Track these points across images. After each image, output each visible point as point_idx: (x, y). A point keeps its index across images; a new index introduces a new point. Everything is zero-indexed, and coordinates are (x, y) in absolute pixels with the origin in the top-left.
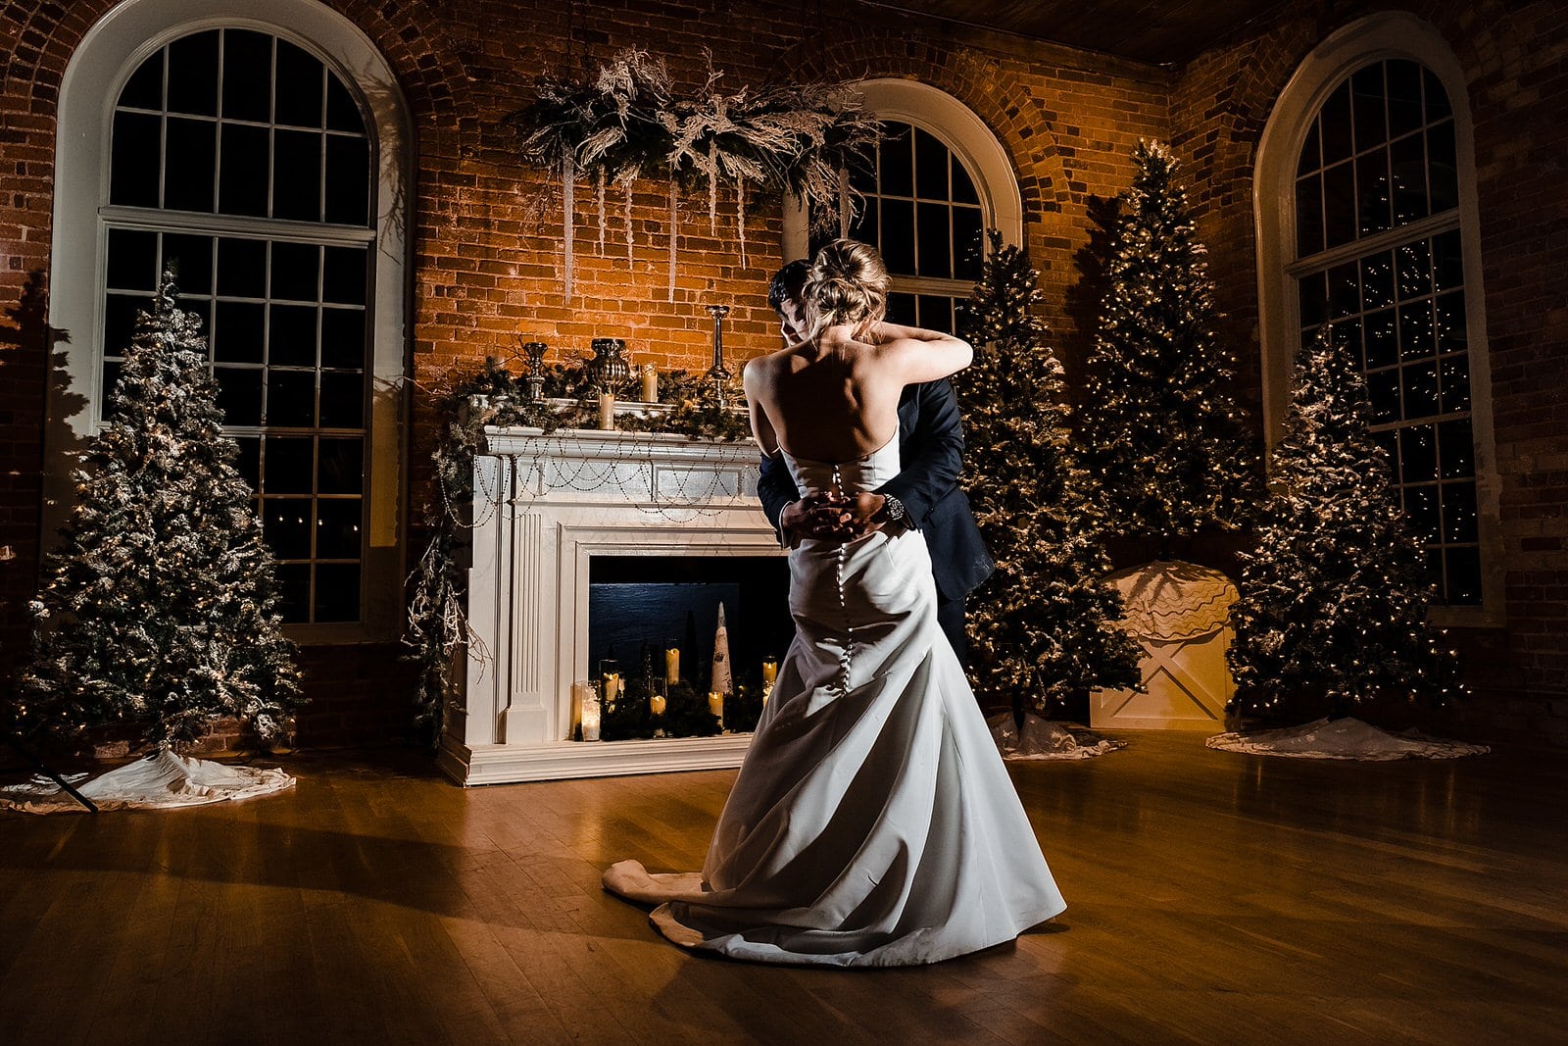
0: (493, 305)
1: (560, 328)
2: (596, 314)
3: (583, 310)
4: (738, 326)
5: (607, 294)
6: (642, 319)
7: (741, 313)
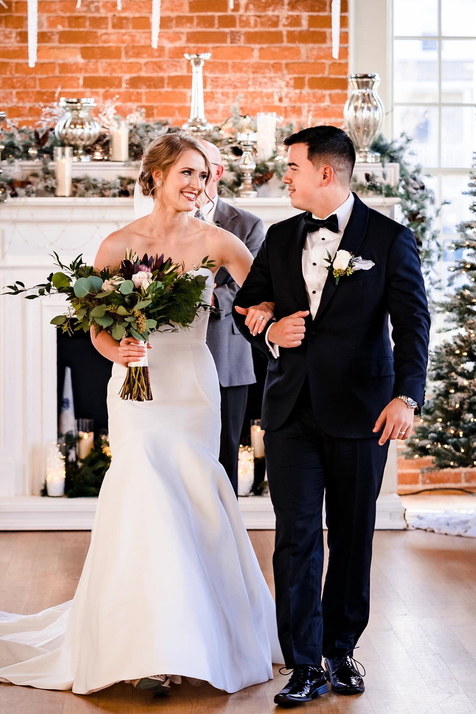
0: (11, 33)
1: (86, 53)
2: (124, 34)
3: (110, 30)
4: (292, 37)
5: (137, 11)
6: (177, 37)
7: (295, 21)
